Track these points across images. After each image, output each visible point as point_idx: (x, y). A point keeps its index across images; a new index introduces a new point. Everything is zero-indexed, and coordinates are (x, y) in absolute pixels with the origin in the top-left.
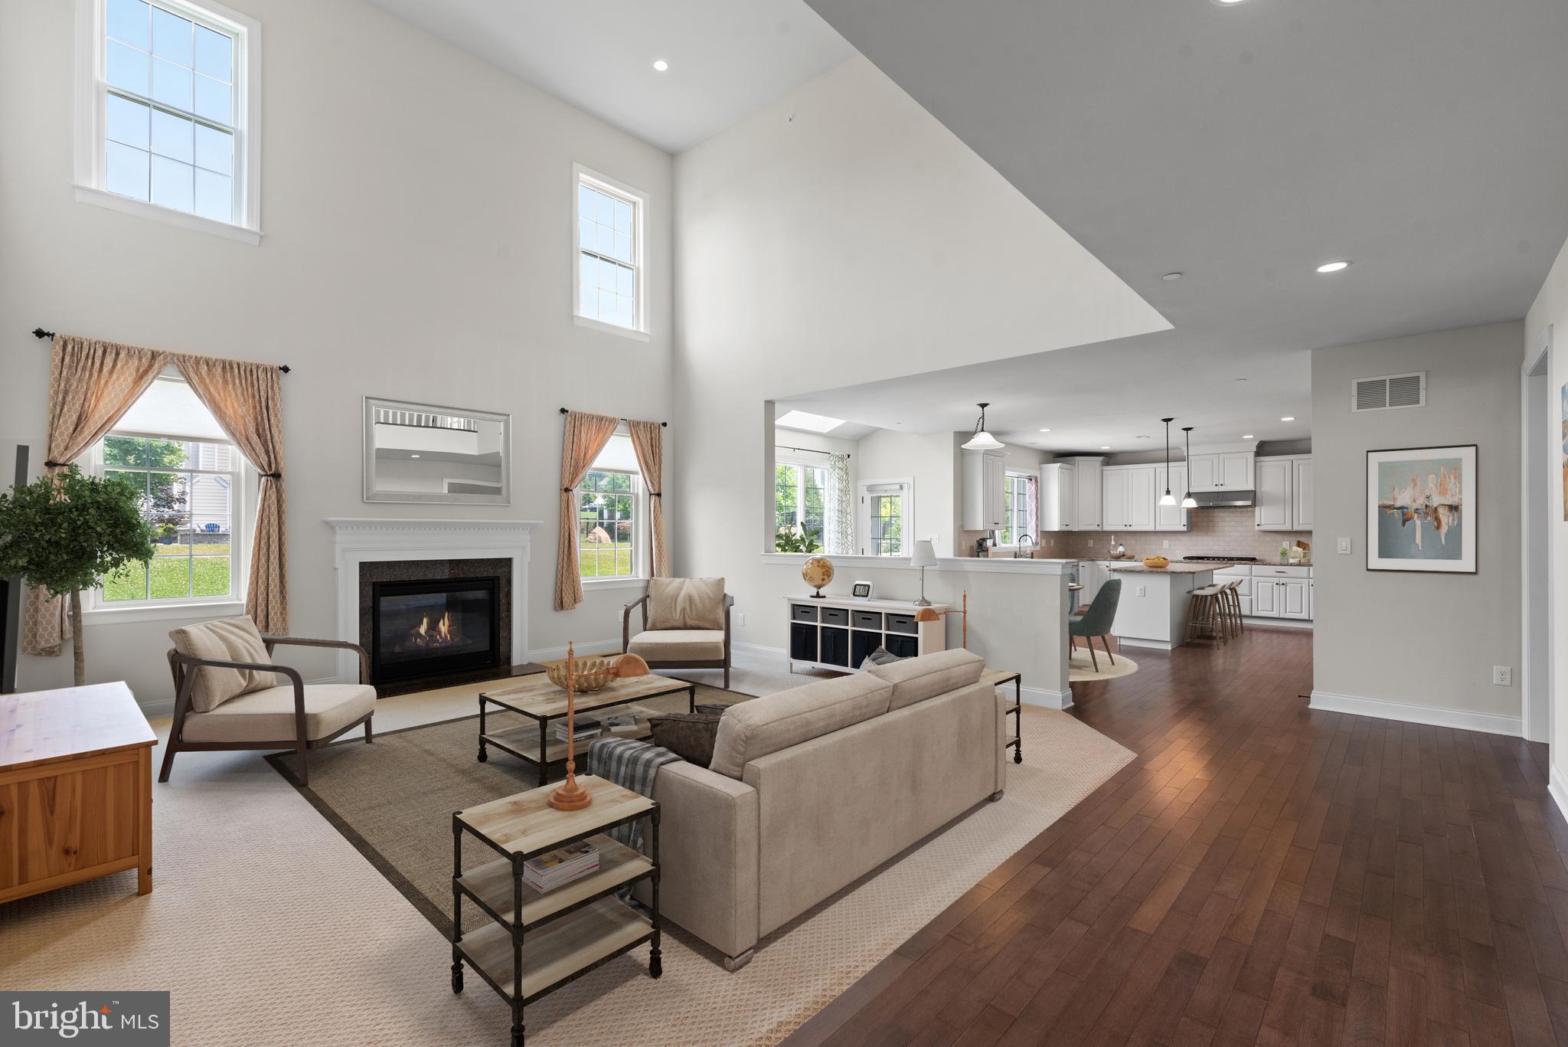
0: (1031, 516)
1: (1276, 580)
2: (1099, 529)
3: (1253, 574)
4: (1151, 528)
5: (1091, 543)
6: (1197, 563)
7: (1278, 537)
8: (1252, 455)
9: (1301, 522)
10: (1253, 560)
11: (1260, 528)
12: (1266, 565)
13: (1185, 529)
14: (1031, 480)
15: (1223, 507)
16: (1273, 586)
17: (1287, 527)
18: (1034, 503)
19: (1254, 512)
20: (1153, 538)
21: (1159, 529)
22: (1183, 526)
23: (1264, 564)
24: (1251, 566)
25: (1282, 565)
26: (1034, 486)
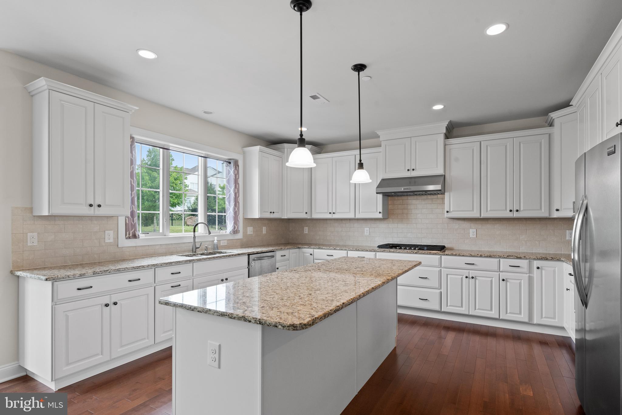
0: (229, 203)
1: (466, 273)
2: (307, 216)
3: (442, 266)
4: (352, 216)
5: (306, 230)
6: (390, 252)
7: (466, 225)
8: (442, 136)
9: (489, 209)
10: (442, 248)
11: (450, 215)
12: (456, 255)
13: (380, 216)
14: (230, 163)
15: (415, 193)
16: (462, 278)
17: (475, 214)
18: (233, 188)
19: (443, 199)
20: (356, 225)
21: (358, 216)
22: (380, 213)
23: (454, 254)
24: (441, 257)
25: (471, 256)
26: (233, 170)
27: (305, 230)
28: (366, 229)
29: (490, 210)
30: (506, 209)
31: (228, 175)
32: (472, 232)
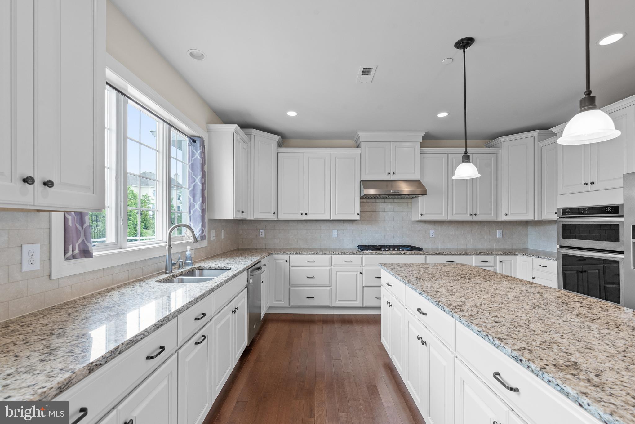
2: (274, 217)
4: (326, 217)
5: (262, 232)
7: (426, 226)
8: (419, 145)
13: (358, 218)
14: (195, 142)
17: (443, 217)
20: (323, 227)
21: (333, 218)
22: (358, 214)
23: (438, 253)
24: (426, 256)
25: (452, 254)
26: (199, 152)
27: (260, 233)
28: (334, 231)
29: (455, 214)
30: (467, 214)
31: (192, 157)
32: (432, 233)
